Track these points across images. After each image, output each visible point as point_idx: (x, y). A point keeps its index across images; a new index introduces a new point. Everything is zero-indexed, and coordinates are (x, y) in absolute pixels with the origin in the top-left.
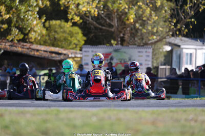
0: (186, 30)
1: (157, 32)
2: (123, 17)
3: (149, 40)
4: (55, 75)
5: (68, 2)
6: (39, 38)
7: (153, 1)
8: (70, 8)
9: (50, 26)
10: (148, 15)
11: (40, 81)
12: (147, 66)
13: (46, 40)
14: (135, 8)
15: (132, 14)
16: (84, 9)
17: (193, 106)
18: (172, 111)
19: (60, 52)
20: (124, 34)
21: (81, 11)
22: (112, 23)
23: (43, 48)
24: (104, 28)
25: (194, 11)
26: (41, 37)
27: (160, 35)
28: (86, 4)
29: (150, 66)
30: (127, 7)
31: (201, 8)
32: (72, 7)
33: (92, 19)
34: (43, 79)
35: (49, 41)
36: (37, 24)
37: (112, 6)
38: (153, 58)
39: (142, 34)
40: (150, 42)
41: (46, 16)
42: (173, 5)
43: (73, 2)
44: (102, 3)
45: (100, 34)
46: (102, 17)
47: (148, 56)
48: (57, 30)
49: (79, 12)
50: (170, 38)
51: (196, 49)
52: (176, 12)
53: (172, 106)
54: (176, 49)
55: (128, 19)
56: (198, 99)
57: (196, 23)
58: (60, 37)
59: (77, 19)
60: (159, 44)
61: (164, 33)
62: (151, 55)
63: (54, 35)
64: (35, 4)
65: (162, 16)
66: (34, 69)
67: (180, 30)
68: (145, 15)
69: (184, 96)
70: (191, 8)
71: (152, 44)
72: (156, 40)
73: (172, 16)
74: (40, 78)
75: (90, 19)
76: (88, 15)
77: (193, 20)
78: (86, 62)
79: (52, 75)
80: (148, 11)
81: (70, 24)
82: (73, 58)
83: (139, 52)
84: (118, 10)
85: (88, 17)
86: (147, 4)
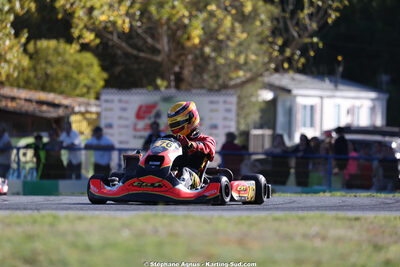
0: (303, 60)
1: (246, 63)
2: (179, 33)
3: (231, 79)
4: (48, 147)
5: (72, 5)
6: (16, 74)
7: (237, 4)
8: (76, 15)
9: (37, 52)
10: (228, 31)
11: (19, 159)
12: (227, 130)
13: (29, 77)
14: (203, 16)
15: (196, 28)
16: (103, 18)
17: (318, 208)
18: (276, 219)
19: (57, 102)
20: (181, 68)
21: (97, 23)
22: (158, 46)
23: (23, 94)
24: (142, 55)
25: (318, 22)
26: (19, 73)
27: (250, 70)
28: (106, 8)
29: (233, 129)
30: (187, 14)
31: (330, 16)
32: (80, 13)
33: (119, 37)
34: (25, 154)
35: (35, 81)
36: (11, 48)
37: (158, 12)
38: (238, 115)
39: (216, 67)
40: (232, 83)
41: (29, 32)
42: (276, 10)
43: (82, 4)
44: (137, 6)
45: (136, 66)
46: (138, 34)
47: (228, 110)
48: (50, 58)
49: (94, 23)
50: (271, 74)
51: (321, 97)
52: (281, 25)
53: (277, 209)
54: (283, 97)
55: (189, 39)
56: (328, 194)
57: (321, 45)
58: (57, 73)
59: (89, 37)
60: (250, 88)
61: (260, 65)
62: (234, 107)
63: (45, 69)
64: (6, 8)
65: (255, 32)
66: (6, 135)
67: (289, 60)
68: (222, 29)
69: (299, 189)
70: (311, 16)
71: (235, 86)
72: (244, 79)
73: (275, 32)
74: (18, 153)
75: (115, 38)
76: (111, 29)
77: (315, 40)
78: (109, 121)
79: (41, 146)
80: (228, 22)
81: (75, 47)
82: (82, 114)
83: (212, 102)
84: (169, 19)
85: (111, 33)
86: (226, 9)
